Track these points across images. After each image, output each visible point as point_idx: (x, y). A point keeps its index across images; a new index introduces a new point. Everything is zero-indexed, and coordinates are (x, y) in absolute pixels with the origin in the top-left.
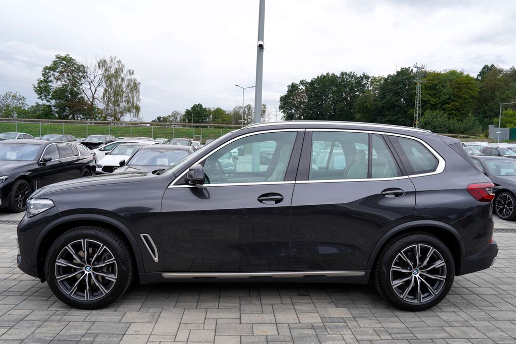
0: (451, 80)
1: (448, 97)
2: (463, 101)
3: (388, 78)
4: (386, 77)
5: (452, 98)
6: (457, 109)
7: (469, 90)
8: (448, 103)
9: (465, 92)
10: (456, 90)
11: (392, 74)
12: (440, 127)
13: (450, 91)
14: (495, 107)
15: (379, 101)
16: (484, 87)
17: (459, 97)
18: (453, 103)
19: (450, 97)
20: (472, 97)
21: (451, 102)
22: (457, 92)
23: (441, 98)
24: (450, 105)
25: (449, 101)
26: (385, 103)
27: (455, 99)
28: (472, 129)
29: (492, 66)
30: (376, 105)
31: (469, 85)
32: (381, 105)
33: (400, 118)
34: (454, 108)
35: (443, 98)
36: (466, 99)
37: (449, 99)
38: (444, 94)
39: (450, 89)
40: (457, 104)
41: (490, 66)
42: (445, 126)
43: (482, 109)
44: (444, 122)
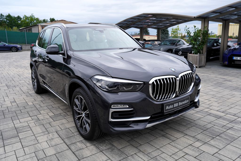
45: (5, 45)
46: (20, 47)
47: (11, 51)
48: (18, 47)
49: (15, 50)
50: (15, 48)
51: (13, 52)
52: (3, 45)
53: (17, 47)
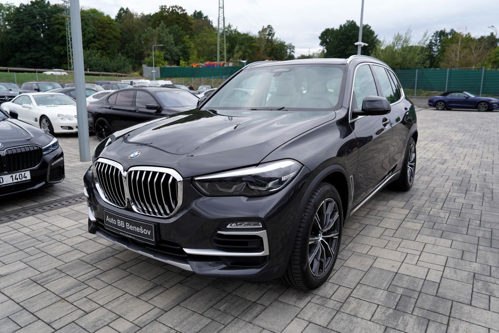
0: (93, 19)
1: (93, 35)
2: (108, 41)
3: (20, 8)
4: (18, 6)
5: (98, 37)
6: (103, 49)
7: (111, 30)
8: (94, 42)
9: (109, 31)
10: (100, 29)
11: (25, 3)
12: (96, 66)
13: (94, 29)
14: (135, 48)
15: (14, 34)
16: (124, 28)
17: (104, 37)
18: (99, 42)
19: (95, 36)
20: (115, 37)
21: (96, 41)
22: (101, 31)
23: (86, 36)
24: (96, 44)
25: (94, 40)
26: (23, 37)
27: (100, 38)
28: (124, 68)
29: (127, 9)
30: (11, 38)
31: (111, 25)
32: (18, 39)
33: (44, 55)
34: (101, 47)
35: (88, 37)
36: (109, 39)
37: (94, 37)
38: (89, 33)
39: (94, 27)
40: (103, 44)
41: (125, 9)
42: (100, 65)
43: (125, 49)
44: (98, 61)
45: (468, 98)
46: (496, 103)
47: (477, 109)
48: (493, 102)
49: (486, 107)
50: (485, 104)
51: (479, 111)
52: (465, 98)
53: (491, 102)
